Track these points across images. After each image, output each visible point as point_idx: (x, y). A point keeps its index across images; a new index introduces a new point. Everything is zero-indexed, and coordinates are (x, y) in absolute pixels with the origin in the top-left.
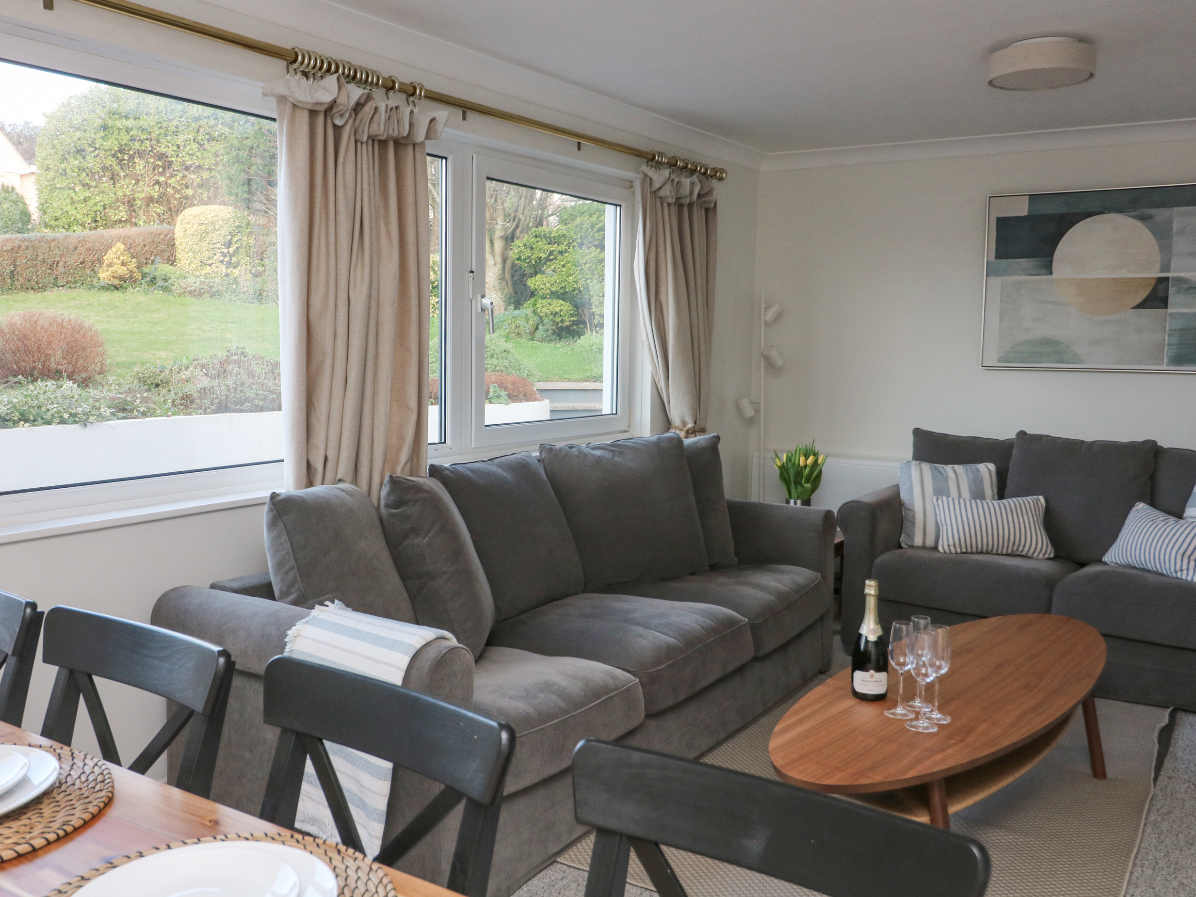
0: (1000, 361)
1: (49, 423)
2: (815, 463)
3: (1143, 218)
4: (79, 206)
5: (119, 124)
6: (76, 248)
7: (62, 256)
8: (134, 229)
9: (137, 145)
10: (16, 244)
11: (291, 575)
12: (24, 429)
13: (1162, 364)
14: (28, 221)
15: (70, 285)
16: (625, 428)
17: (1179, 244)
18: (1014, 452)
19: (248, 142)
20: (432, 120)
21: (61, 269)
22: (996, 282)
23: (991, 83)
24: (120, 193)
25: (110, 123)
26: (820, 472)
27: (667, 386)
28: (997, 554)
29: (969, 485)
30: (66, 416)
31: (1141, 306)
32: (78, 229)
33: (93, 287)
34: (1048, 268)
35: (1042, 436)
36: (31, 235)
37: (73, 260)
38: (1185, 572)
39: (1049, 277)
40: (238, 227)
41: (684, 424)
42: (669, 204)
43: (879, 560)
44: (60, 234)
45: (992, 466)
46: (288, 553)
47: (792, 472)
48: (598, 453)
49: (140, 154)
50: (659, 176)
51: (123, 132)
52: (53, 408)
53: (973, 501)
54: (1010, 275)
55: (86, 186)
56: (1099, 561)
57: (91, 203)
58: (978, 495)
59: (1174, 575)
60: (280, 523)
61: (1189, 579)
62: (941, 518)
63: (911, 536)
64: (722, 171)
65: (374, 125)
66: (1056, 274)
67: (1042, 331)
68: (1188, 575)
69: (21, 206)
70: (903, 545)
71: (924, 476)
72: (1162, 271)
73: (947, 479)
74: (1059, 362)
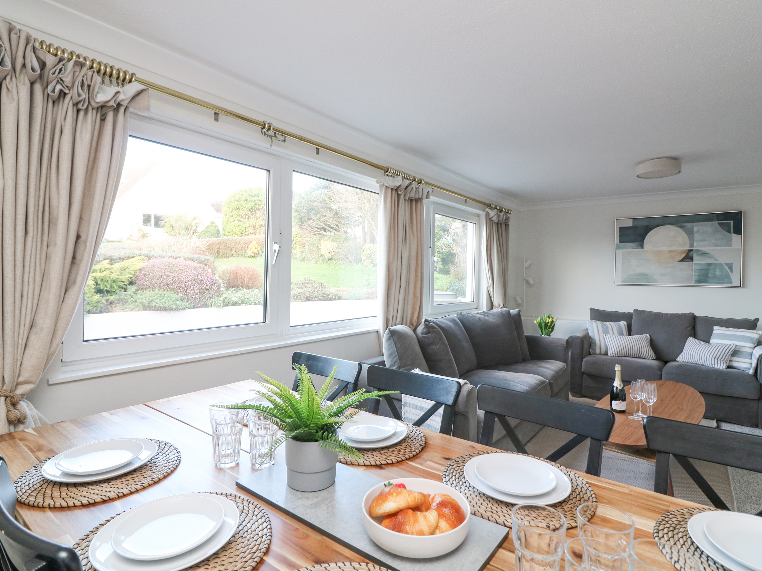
0: (622, 282)
1: (250, 304)
2: (552, 322)
3: (681, 227)
4: (237, 228)
5: (251, 199)
6: (240, 243)
7: (235, 245)
8: (255, 236)
9: (257, 206)
10: (220, 241)
11: (395, 359)
12: (243, 307)
13: (692, 283)
14: (219, 233)
15: (238, 256)
16: (476, 307)
17: (696, 236)
18: (633, 317)
19: (302, 205)
20: (428, 192)
21: (234, 250)
22: (620, 251)
23: (638, 176)
24: (251, 223)
25: (248, 199)
26: (554, 325)
27: (493, 291)
28: (632, 357)
29: (617, 330)
30: (257, 302)
31: (682, 260)
32: (236, 236)
33: (245, 256)
34: (642, 246)
35: (645, 311)
36: (221, 238)
37: (238, 247)
38: (716, 365)
39: (642, 250)
40: (296, 235)
41: (499, 305)
42: (495, 223)
43: (585, 360)
44: (230, 238)
45: (625, 323)
46: (394, 350)
47: (543, 325)
48: (479, 316)
49: (259, 209)
50: (492, 213)
51: (253, 202)
52: (252, 299)
53: (619, 336)
54: (626, 249)
55: (239, 221)
56: (675, 360)
57: (240, 227)
58: (621, 334)
59: (711, 366)
60: (392, 338)
61: (718, 367)
62: (608, 343)
63: (595, 350)
64: (511, 210)
65: (411, 194)
66: (645, 249)
67: (640, 270)
69: (217, 228)
70: (591, 353)
71: (599, 326)
72: (690, 247)
73: (608, 327)
74: (648, 282)
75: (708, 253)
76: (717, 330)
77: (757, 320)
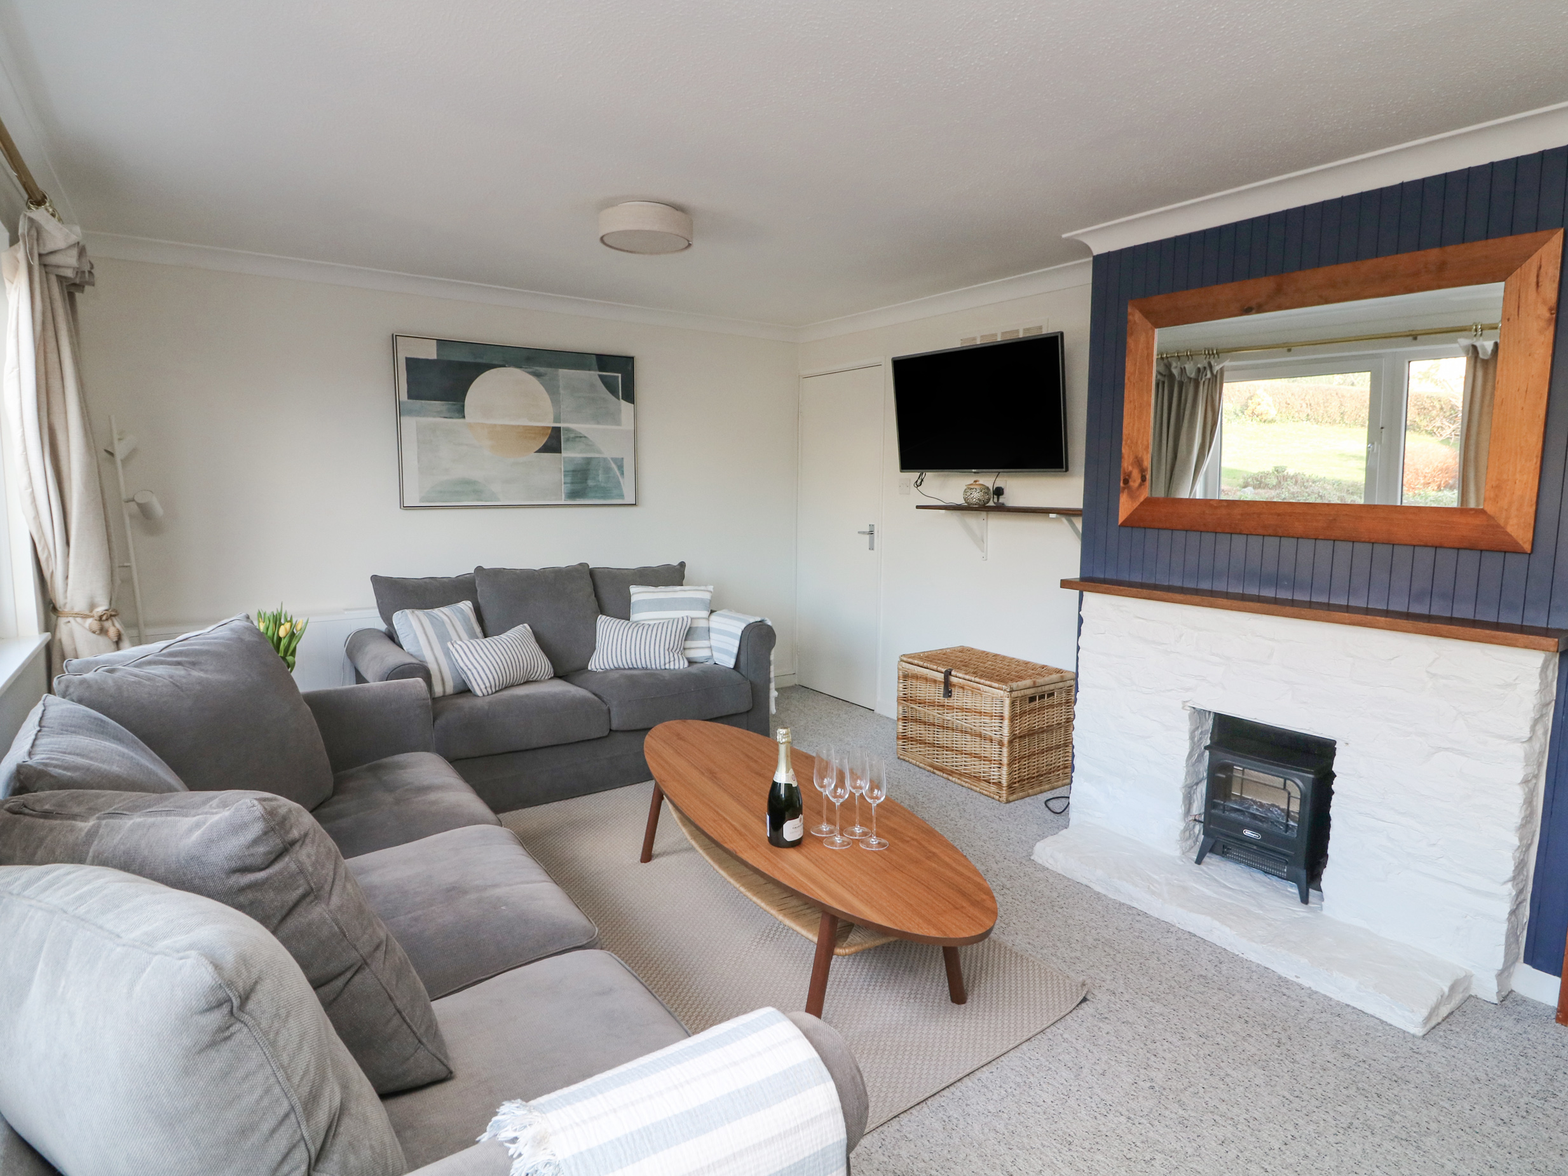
0: (421, 501)
17: (564, 399)
18: (479, 586)
22: (410, 423)
23: (602, 240)
28: (519, 685)
29: (463, 626)
31: (543, 450)
34: (461, 413)
35: (500, 569)
39: (461, 420)
45: (469, 604)
53: (471, 641)
54: (423, 416)
56: (585, 669)
58: (473, 636)
59: (664, 667)
61: (677, 667)
62: (465, 663)
66: (468, 419)
67: (461, 471)
68: (674, 665)
71: (423, 621)
72: (555, 421)
73: (443, 623)
74: (478, 500)
75: (585, 437)
76: (638, 593)
77: (682, 565)
